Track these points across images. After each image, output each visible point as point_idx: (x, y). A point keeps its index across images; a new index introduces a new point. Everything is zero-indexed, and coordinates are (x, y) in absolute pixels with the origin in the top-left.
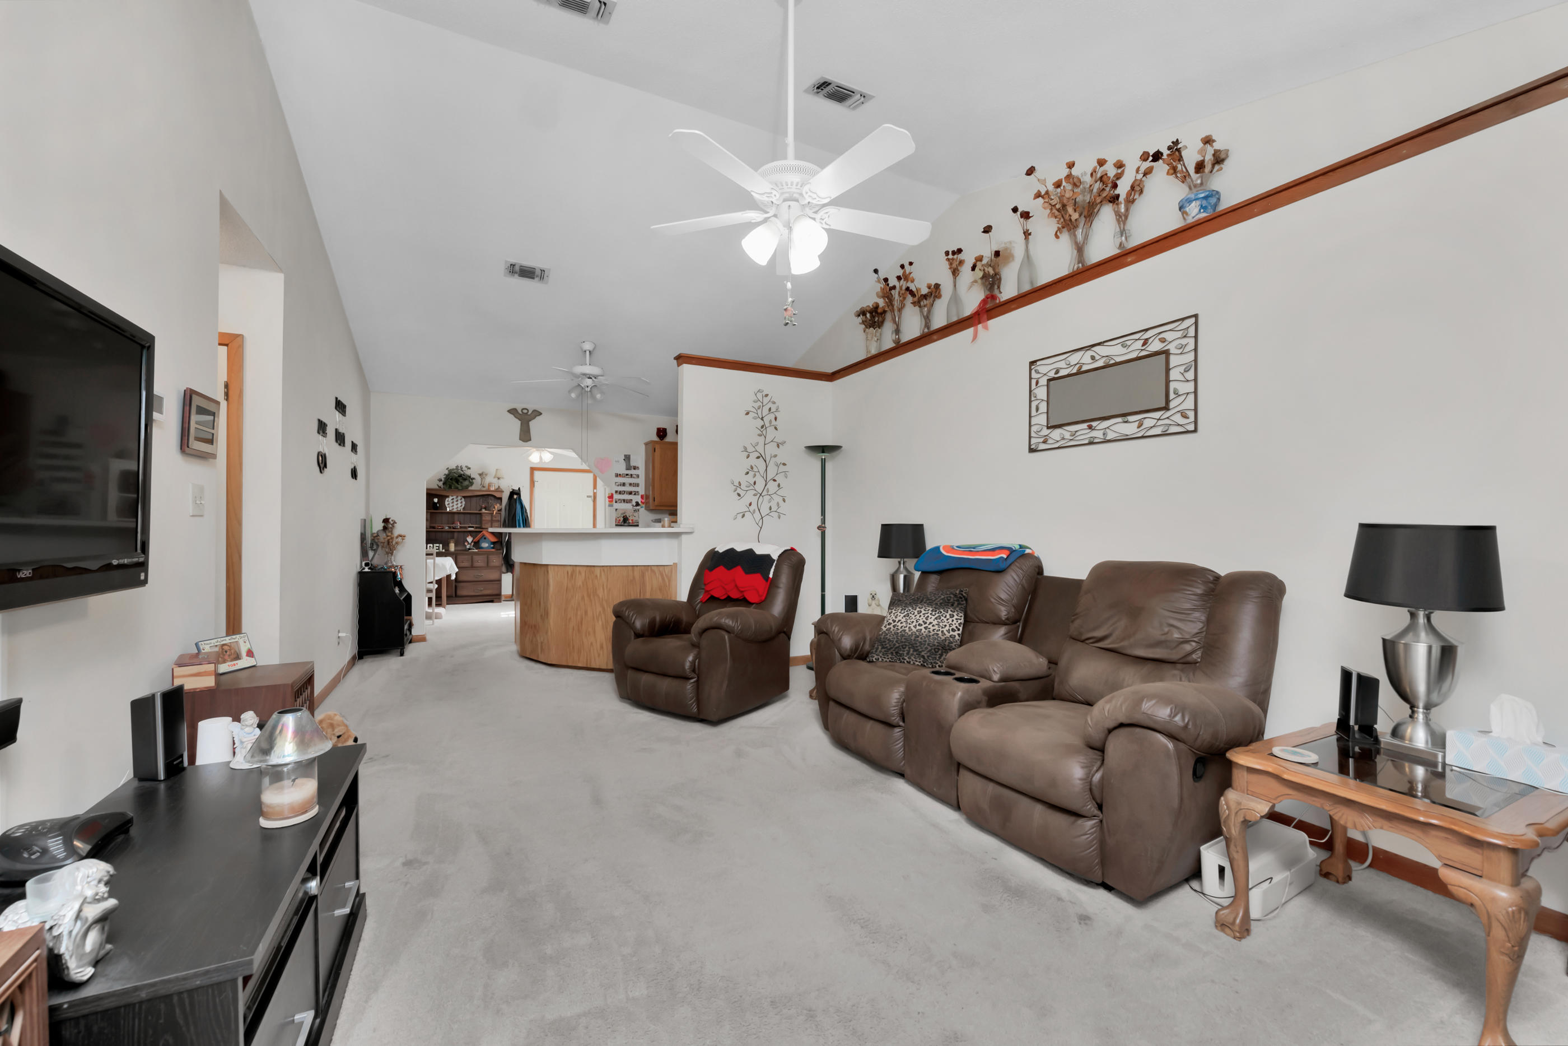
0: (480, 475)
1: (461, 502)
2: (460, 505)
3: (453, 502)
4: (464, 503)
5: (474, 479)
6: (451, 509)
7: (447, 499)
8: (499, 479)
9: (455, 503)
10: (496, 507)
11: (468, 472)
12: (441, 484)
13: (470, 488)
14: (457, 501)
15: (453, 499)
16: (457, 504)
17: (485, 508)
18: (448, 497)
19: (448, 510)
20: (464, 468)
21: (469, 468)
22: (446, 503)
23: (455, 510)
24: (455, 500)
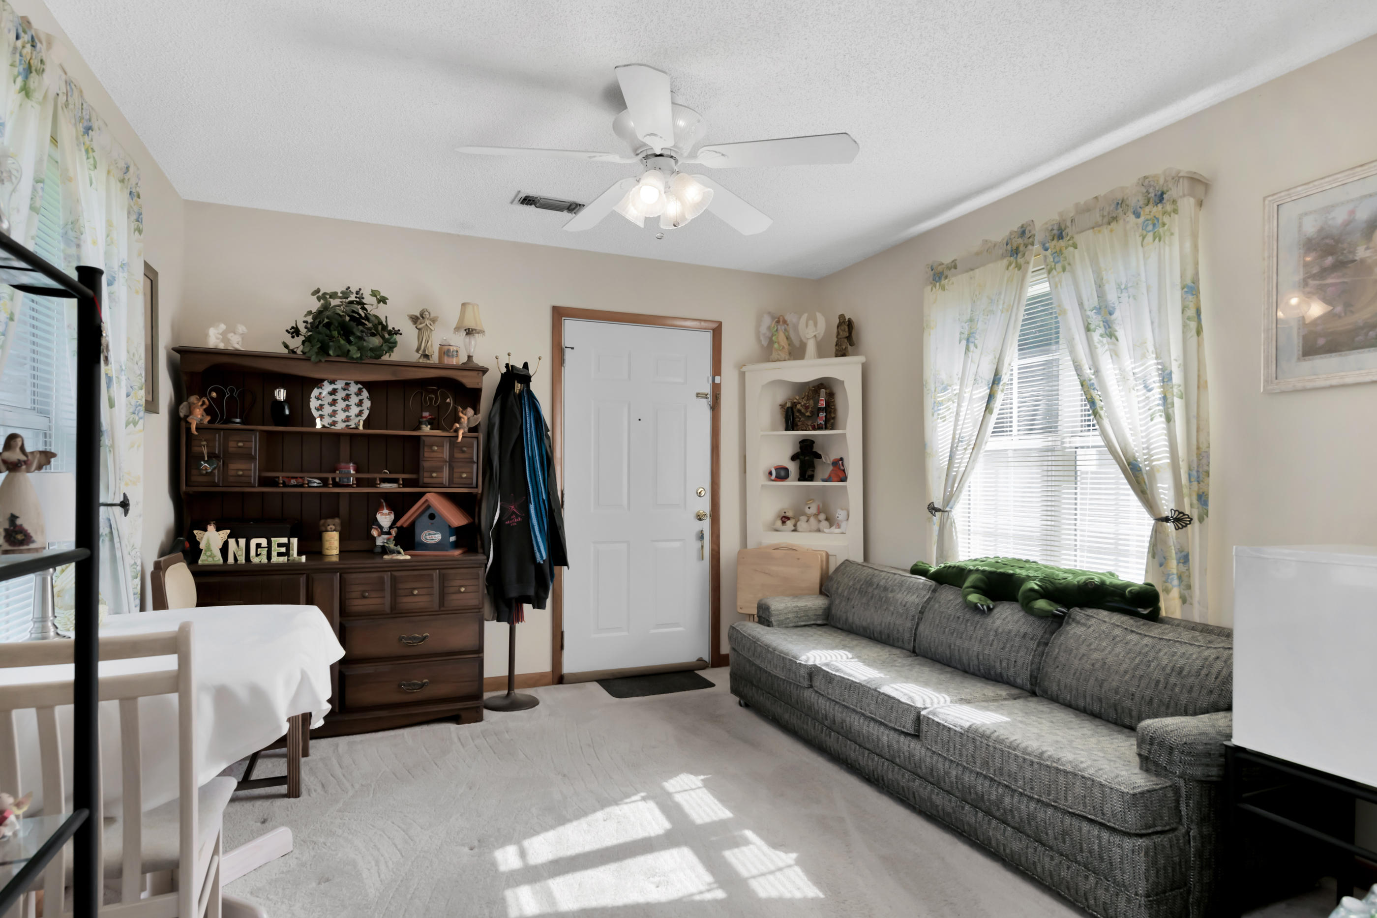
0: (415, 320)
1: (360, 403)
2: (354, 410)
3: (334, 403)
4: (367, 404)
5: (397, 332)
6: (327, 421)
7: (315, 392)
8: (469, 332)
9: (341, 404)
10: (464, 419)
11: (375, 309)
12: (296, 343)
13: (386, 358)
14: (347, 398)
15: (334, 392)
16: (347, 408)
17: (434, 424)
18: (318, 383)
19: (319, 426)
20: (368, 299)
21: (383, 300)
22: (314, 404)
23: (340, 426)
24: (341, 394)
